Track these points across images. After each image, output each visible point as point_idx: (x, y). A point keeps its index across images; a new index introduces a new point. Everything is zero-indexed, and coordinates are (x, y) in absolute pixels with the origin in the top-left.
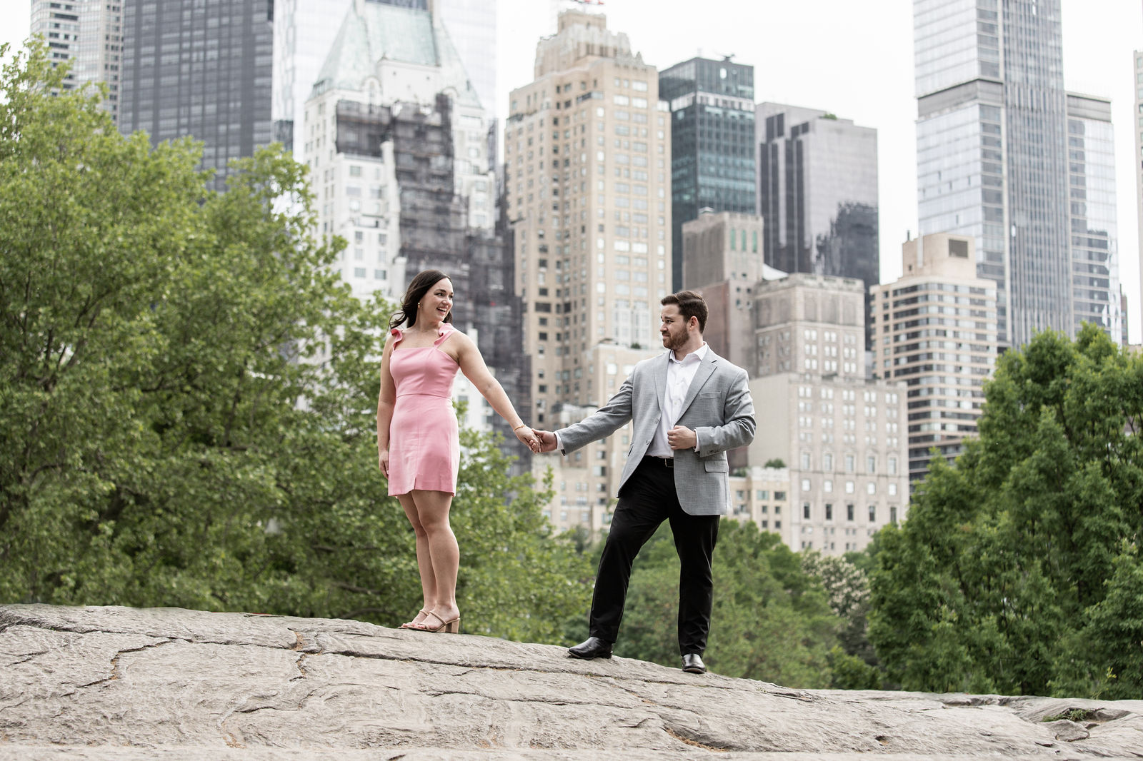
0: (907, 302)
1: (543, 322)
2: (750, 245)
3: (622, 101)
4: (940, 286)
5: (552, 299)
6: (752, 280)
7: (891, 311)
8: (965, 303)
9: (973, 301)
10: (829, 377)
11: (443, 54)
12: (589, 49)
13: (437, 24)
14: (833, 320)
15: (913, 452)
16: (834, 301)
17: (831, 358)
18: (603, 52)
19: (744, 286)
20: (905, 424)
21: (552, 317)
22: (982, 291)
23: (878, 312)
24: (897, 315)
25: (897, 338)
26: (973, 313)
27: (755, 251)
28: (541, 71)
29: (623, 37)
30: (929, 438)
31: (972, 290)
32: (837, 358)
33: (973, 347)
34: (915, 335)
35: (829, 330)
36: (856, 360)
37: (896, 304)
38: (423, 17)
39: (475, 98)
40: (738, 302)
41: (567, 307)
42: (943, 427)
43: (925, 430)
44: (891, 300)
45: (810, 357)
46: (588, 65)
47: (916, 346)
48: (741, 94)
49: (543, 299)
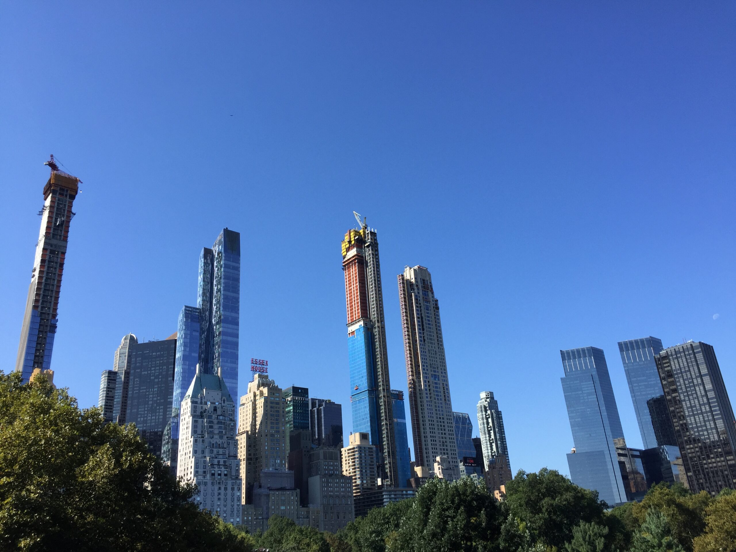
0: (352, 452)
2: (308, 439)
3: (272, 399)
4: (360, 448)
6: (309, 448)
7: (347, 455)
8: (367, 452)
9: (369, 451)
10: (331, 475)
11: (222, 387)
12: (263, 385)
13: (221, 379)
16: (332, 453)
17: (331, 470)
18: (267, 385)
19: (306, 450)
20: (352, 488)
21: (252, 462)
22: (372, 449)
23: (343, 455)
24: (349, 457)
25: (349, 463)
26: (369, 455)
27: (309, 440)
28: (250, 391)
31: (369, 448)
32: (333, 470)
33: (370, 465)
34: (354, 462)
35: (331, 462)
36: (338, 470)
38: (217, 377)
39: (232, 399)
40: (305, 455)
41: (257, 459)
44: (347, 452)
45: (325, 470)
46: (263, 389)
47: (354, 465)
48: (305, 396)
49: (250, 457)
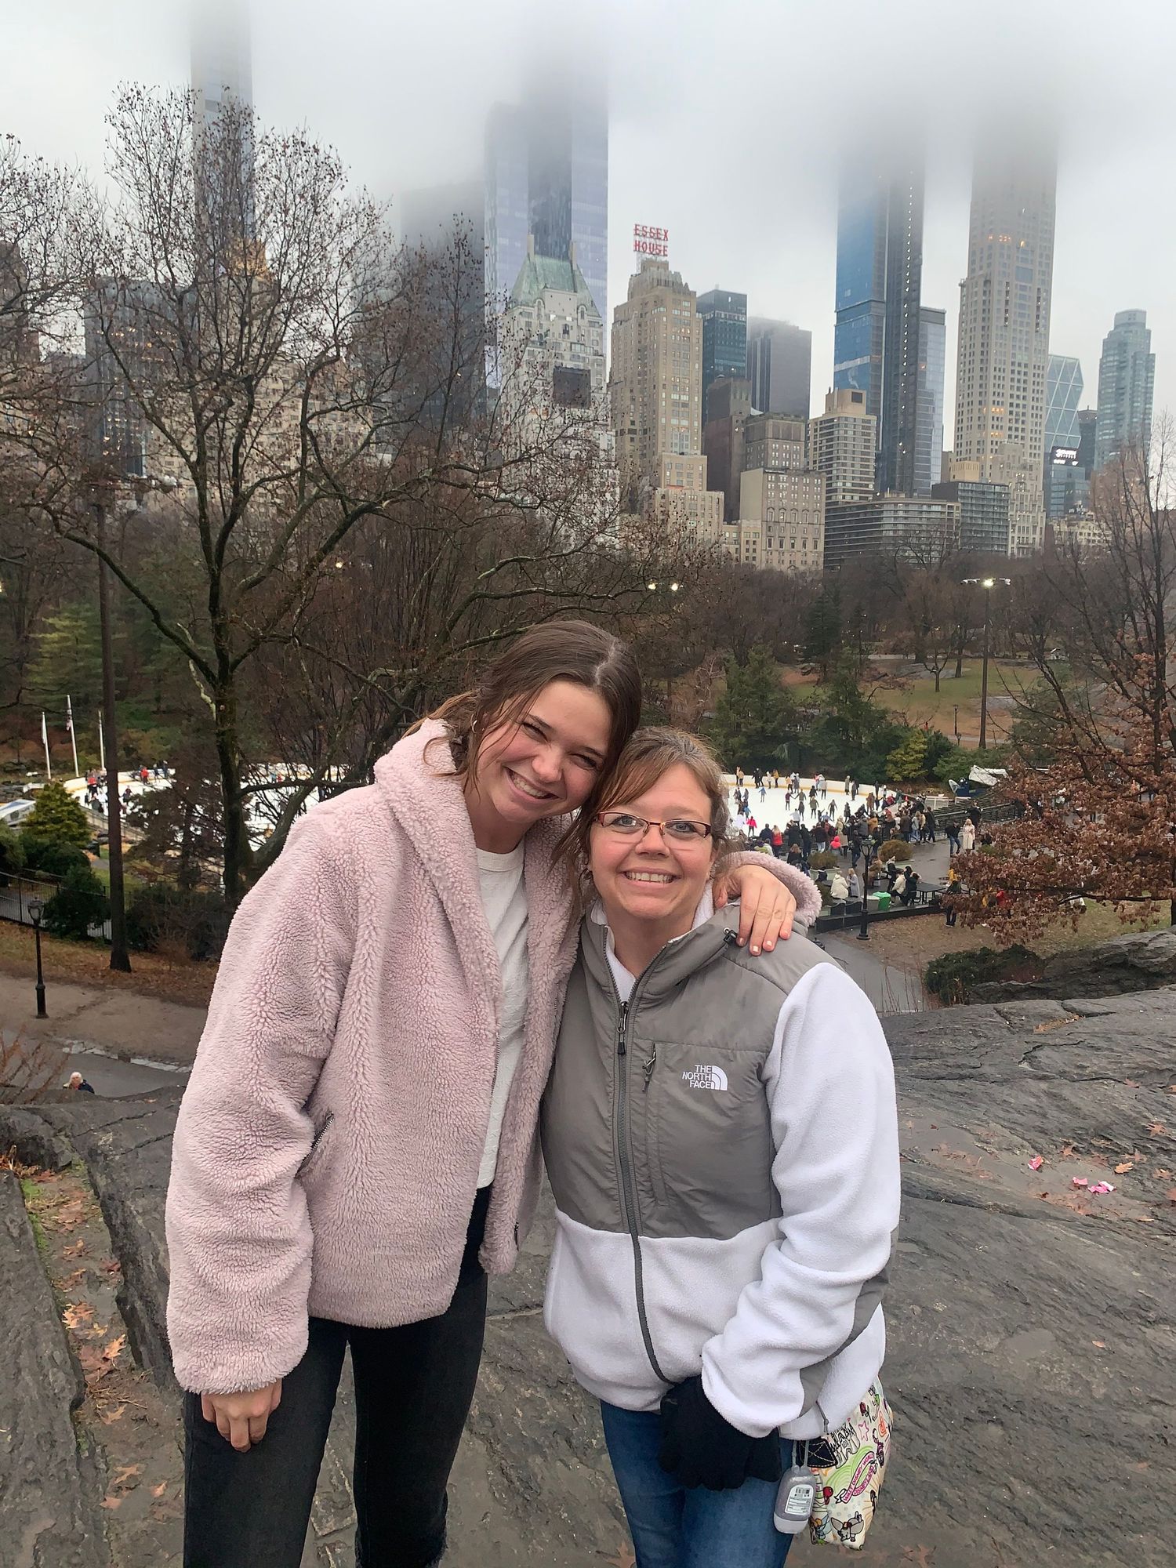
0: (827, 428)
1: (632, 439)
2: (744, 398)
3: (676, 312)
4: (846, 419)
5: (637, 427)
6: (745, 415)
7: (818, 433)
8: (859, 429)
9: (863, 428)
10: (785, 470)
11: (578, 285)
12: (659, 283)
13: (575, 268)
14: (787, 438)
15: (827, 511)
16: (789, 428)
17: (787, 459)
18: (666, 283)
19: (740, 419)
20: (824, 495)
21: (637, 437)
22: (869, 421)
23: (811, 433)
24: (822, 435)
25: (821, 448)
26: (863, 434)
27: (747, 399)
28: (631, 295)
29: (677, 274)
30: (836, 503)
31: (863, 421)
32: (789, 460)
33: (862, 453)
34: (831, 446)
35: (786, 444)
36: (799, 461)
37: (821, 429)
38: (566, 264)
39: (596, 311)
40: (737, 427)
41: (646, 431)
42: (844, 497)
43: (834, 499)
44: (818, 427)
45: (775, 459)
46: (659, 291)
47: (831, 453)
48: (740, 312)
49: (633, 427)
